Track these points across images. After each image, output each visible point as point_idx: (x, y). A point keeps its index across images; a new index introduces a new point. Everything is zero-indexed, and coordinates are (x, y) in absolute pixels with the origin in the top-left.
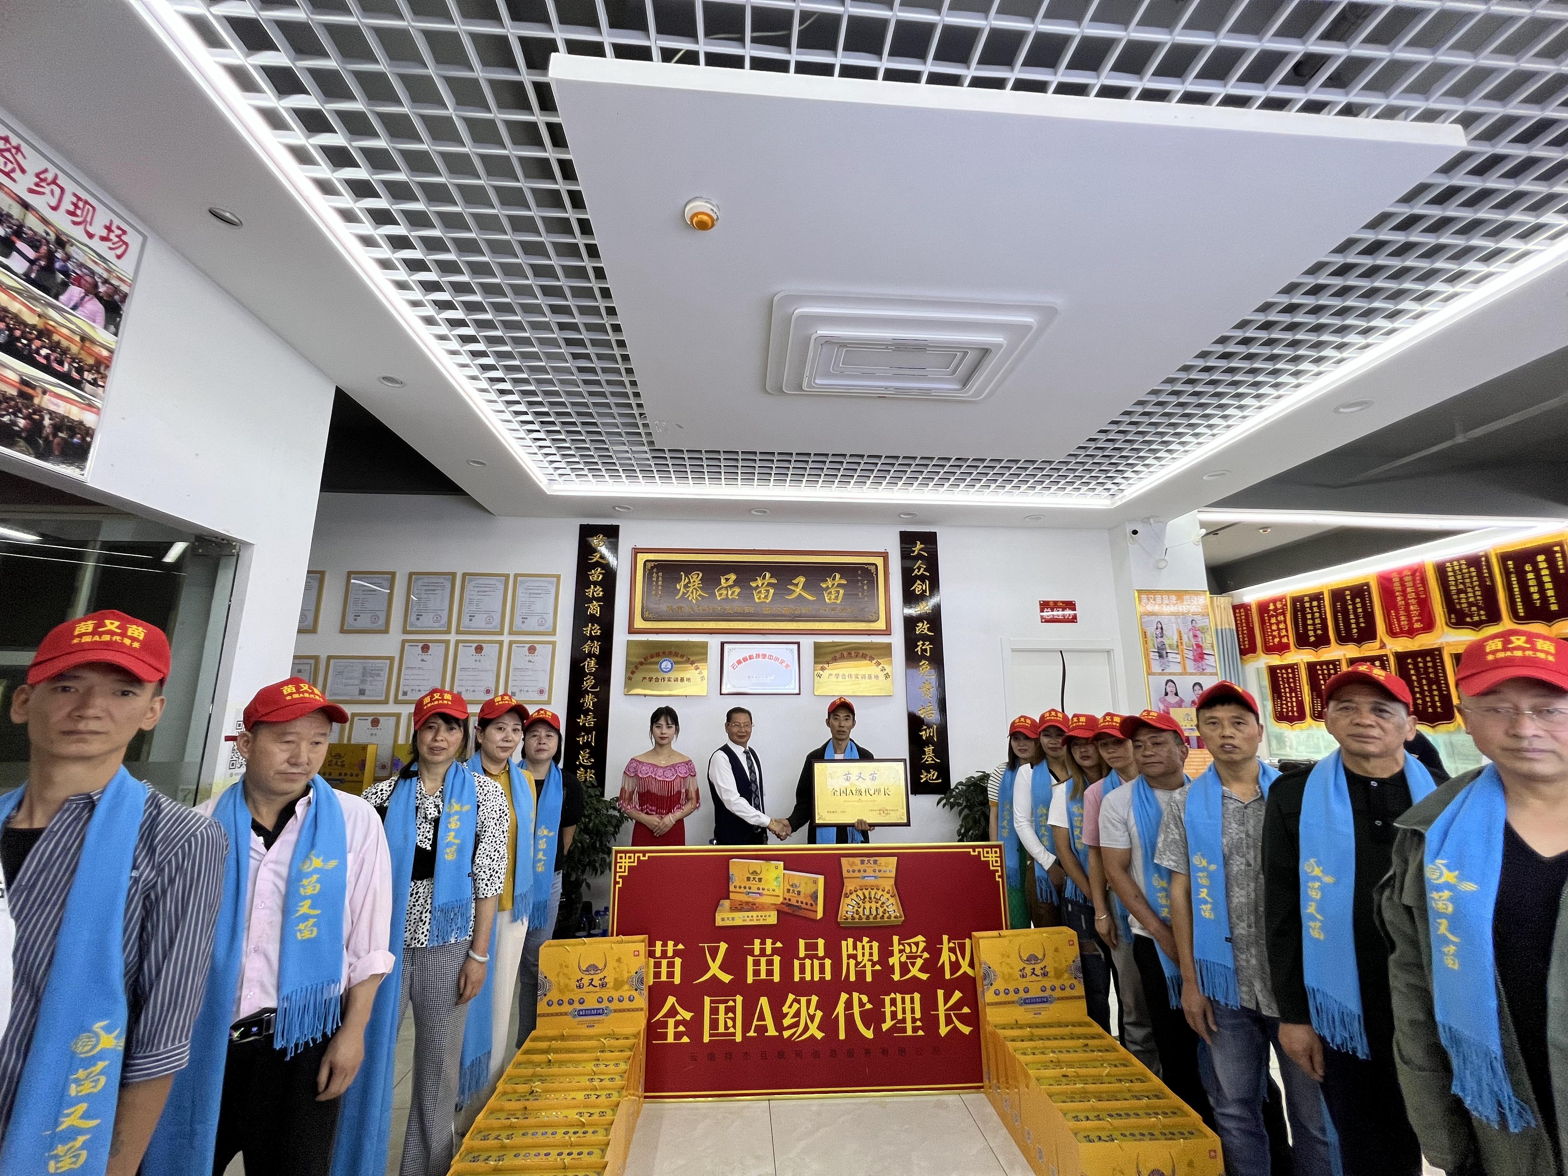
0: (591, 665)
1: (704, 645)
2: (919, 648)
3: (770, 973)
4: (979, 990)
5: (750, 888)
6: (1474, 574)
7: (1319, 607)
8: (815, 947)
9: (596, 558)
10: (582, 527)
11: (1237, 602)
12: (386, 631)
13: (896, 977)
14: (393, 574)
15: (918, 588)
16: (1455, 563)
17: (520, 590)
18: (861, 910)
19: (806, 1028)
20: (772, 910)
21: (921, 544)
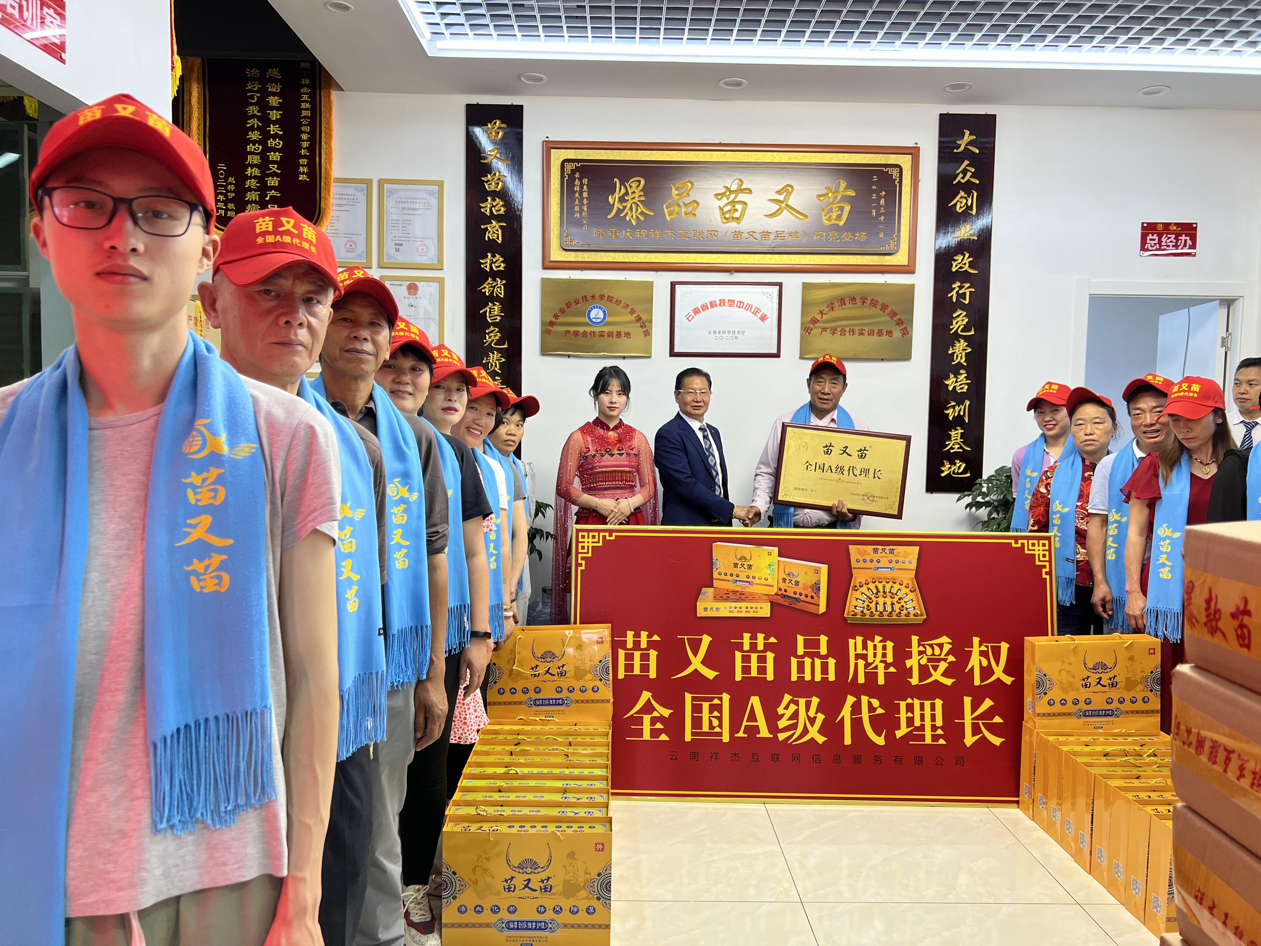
0: (494, 312)
1: (649, 286)
2: (954, 293)
5: (737, 576)
8: (817, 644)
10: (470, 108)
13: (915, 681)
17: (389, 203)
18: (873, 605)
19: (805, 731)
20: (765, 601)
21: (970, 134)
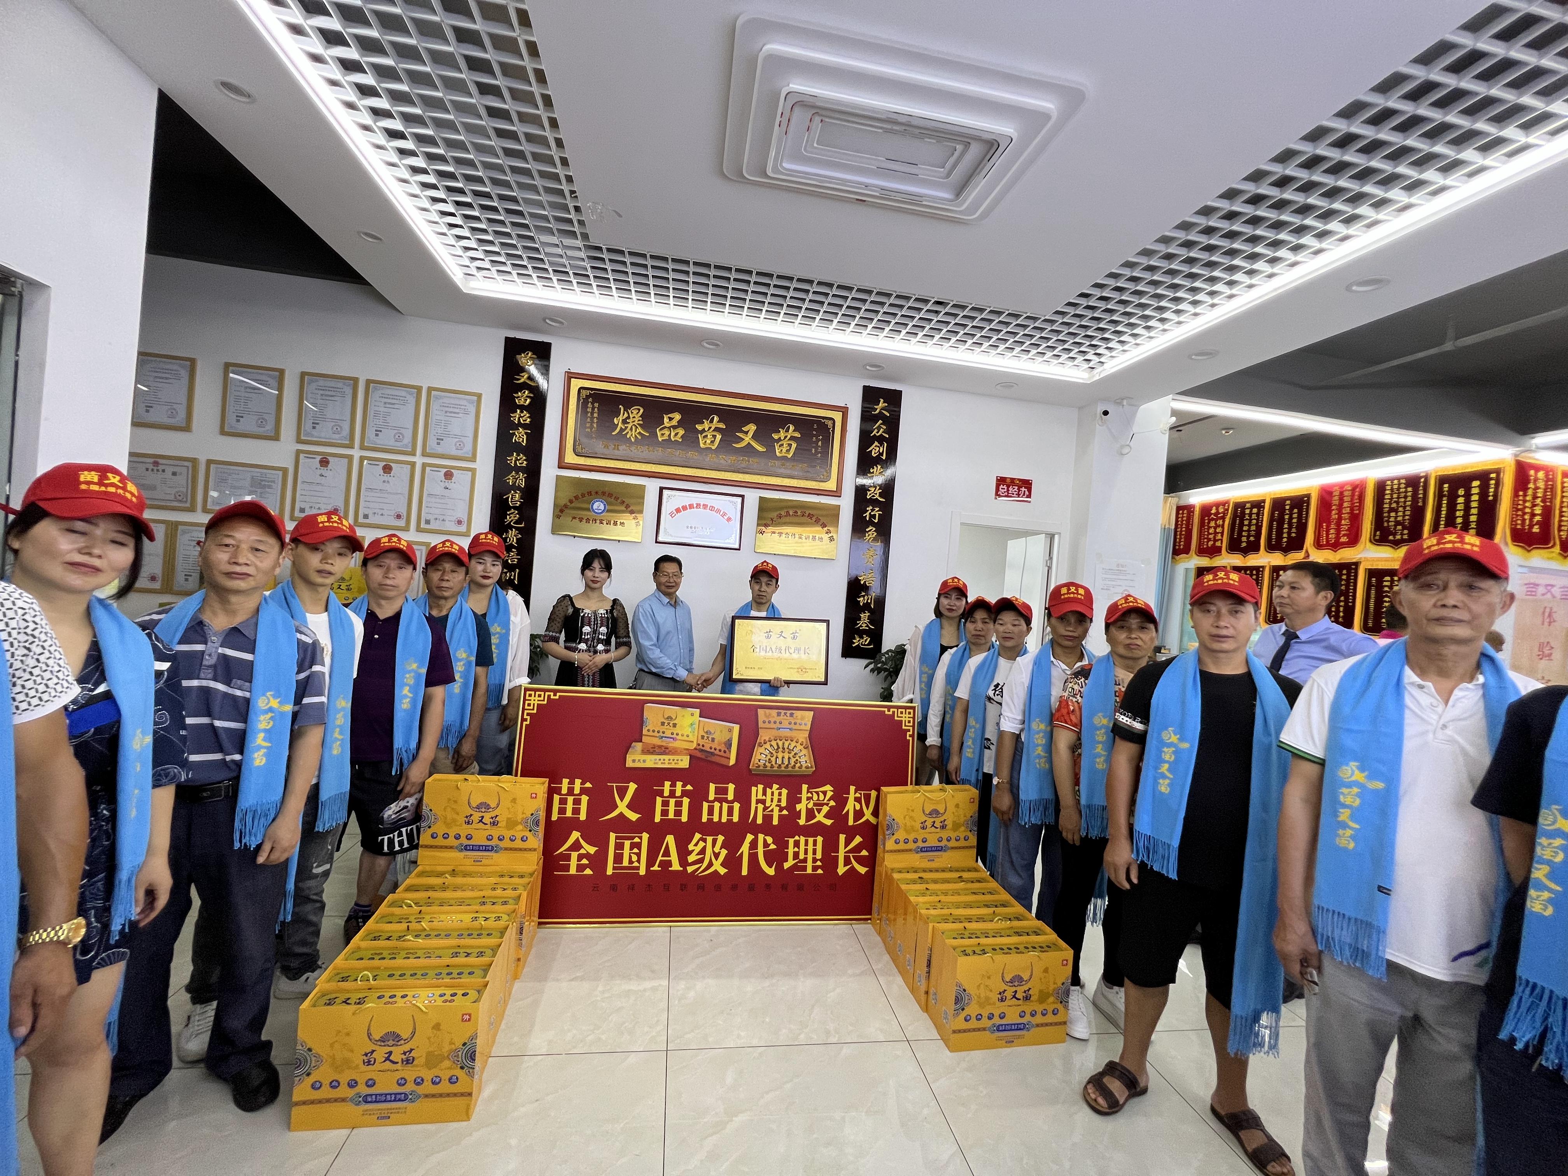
0: (515, 498)
1: (643, 488)
2: (868, 514)
3: (678, 813)
4: (880, 837)
5: (663, 733)
6: (1409, 494)
7: (1258, 514)
8: (725, 791)
9: (524, 378)
10: (508, 340)
11: (1182, 503)
12: (276, 437)
13: (802, 822)
14: (282, 372)
15: (875, 449)
16: (1396, 482)
17: (434, 406)
18: (773, 759)
19: (710, 864)
20: (686, 754)
21: (884, 402)
